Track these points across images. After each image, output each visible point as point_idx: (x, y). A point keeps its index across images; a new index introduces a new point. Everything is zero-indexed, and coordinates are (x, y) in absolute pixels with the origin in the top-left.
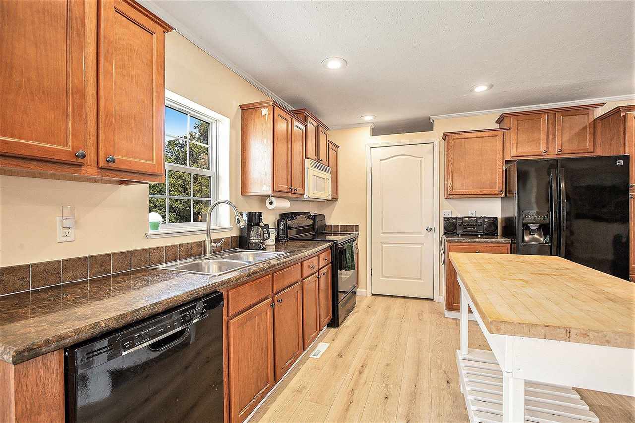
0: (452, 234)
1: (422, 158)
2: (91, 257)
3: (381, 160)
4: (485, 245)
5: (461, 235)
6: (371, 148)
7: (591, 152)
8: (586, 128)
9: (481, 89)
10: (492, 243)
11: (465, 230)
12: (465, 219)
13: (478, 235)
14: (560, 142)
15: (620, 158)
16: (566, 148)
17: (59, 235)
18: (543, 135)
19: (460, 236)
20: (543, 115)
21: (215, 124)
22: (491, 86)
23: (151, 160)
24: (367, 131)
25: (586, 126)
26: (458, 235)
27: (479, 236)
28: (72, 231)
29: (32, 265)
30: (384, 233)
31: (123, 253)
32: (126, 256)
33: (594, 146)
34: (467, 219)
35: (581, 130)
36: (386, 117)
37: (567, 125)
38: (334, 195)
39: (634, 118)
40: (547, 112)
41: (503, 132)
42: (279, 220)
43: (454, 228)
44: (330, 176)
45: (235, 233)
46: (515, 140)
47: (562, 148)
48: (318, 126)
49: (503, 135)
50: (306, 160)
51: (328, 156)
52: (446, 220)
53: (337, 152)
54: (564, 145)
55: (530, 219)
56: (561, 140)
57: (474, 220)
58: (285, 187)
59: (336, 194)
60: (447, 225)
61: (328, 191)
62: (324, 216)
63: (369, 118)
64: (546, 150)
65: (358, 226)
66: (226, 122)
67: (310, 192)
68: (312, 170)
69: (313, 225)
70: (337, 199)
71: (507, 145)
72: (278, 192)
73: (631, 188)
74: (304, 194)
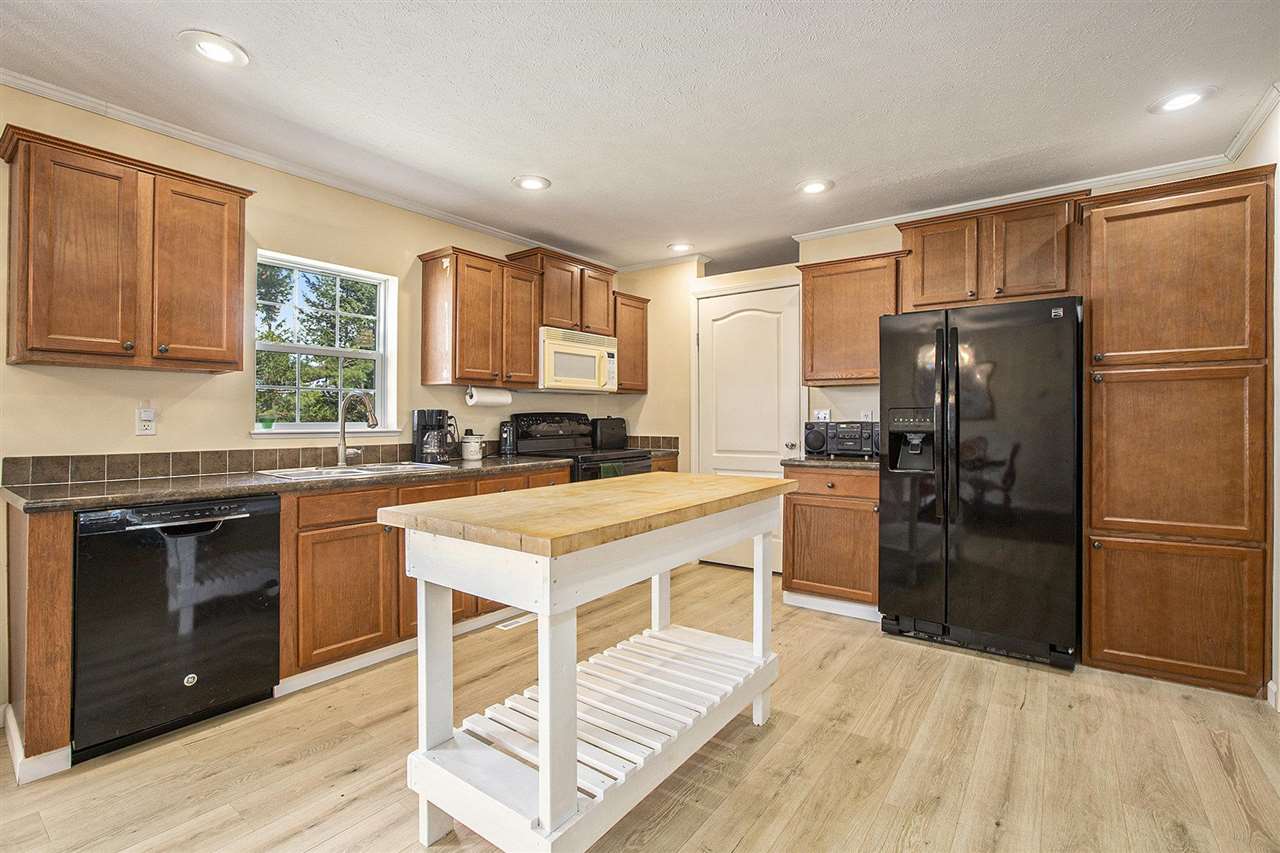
0: (818, 453)
1: (781, 313)
2: (174, 454)
3: (714, 320)
4: (846, 472)
5: (836, 455)
6: (698, 299)
7: (1063, 291)
8: (1050, 243)
9: (814, 188)
10: (855, 468)
11: (840, 447)
12: (842, 426)
13: (863, 456)
14: (1002, 274)
15: (1057, 303)
16: (1013, 286)
17: (138, 428)
18: (970, 263)
19: (832, 457)
20: (968, 222)
21: (382, 286)
22: (832, 185)
23: (221, 346)
24: (692, 269)
25: (1053, 239)
26: (829, 455)
27: (866, 458)
28: (153, 424)
29: (108, 456)
30: (718, 451)
31: (217, 452)
32: (220, 457)
33: (1067, 277)
34: (844, 426)
35: (1043, 246)
36: (720, 244)
37: (1013, 238)
38: (633, 384)
39: (1108, 220)
40: (976, 216)
41: (897, 259)
42: (503, 424)
43: (821, 443)
44: (614, 351)
45: (407, 439)
46: (918, 274)
47: (1004, 285)
48: (582, 270)
49: (897, 263)
50: (542, 329)
51: (611, 318)
52: (809, 426)
53: (644, 310)
54: (1008, 279)
55: (901, 423)
56: (1004, 269)
57: (856, 428)
58: (487, 372)
59: (638, 383)
60: (811, 436)
61: (607, 377)
62: (622, 421)
63: (681, 248)
64: (974, 290)
65: (678, 438)
66: (394, 283)
67: (547, 379)
68: (552, 344)
69: (593, 434)
70: (644, 391)
71: (905, 283)
72: (464, 381)
73: (1099, 362)
74: (537, 383)
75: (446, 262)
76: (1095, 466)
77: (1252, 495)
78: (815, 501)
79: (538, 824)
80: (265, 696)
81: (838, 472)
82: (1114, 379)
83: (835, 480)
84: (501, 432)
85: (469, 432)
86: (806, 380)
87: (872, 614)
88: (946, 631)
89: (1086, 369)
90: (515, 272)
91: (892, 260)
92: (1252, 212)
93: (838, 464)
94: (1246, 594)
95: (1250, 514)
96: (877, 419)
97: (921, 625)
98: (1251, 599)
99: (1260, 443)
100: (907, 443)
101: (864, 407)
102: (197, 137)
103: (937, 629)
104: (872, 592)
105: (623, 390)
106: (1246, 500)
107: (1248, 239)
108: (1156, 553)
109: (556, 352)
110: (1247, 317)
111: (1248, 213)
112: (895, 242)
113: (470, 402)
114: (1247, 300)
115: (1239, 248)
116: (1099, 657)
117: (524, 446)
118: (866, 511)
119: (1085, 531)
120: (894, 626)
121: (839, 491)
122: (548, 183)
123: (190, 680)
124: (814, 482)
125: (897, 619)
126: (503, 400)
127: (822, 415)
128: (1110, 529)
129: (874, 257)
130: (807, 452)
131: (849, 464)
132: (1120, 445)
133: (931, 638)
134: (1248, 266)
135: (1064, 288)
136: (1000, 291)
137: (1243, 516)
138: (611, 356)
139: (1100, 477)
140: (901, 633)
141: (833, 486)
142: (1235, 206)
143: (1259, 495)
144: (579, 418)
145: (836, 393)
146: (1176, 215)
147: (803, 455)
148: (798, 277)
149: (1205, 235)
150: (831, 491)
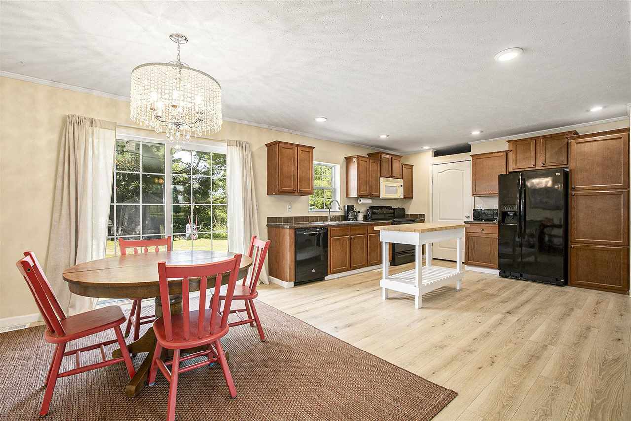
0: (478, 219)
1: (464, 170)
2: (294, 217)
3: (438, 173)
4: (487, 225)
6: (433, 165)
8: (561, 148)
9: (476, 133)
11: (486, 217)
13: (494, 220)
14: (544, 159)
16: (548, 162)
17: (288, 210)
18: (533, 154)
19: (483, 220)
20: (532, 141)
21: (334, 167)
23: (310, 189)
24: (430, 154)
28: (290, 209)
29: (283, 217)
30: (440, 219)
32: (303, 218)
33: (567, 160)
34: (488, 210)
35: (559, 149)
36: (440, 146)
37: (549, 146)
38: (409, 195)
39: (577, 143)
40: (535, 139)
41: (507, 154)
42: (368, 210)
43: (478, 215)
44: (402, 185)
45: (342, 214)
46: (514, 158)
47: (545, 162)
48: (392, 158)
49: (507, 155)
50: (381, 178)
51: (401, 173)
52: (474, 210)
53: (412, 169)
54: (547, 160)
55: (505, 209)
56: (545, 157)
57: (492, 211)
58: (366, 193)
59: (410, 195)
60: (475, 214)
61: (400, 194)
62: (403, 209)
63: (426, 148)
64: (534, 164)
65: (424, 215)
66: (338, 166)
67: (383, 194)
68: (384, 183)
69: (394, 213)
70: (412, 198)
71: (510, 161)
72: (361, 196)
73: (574, 189)
74: (379, 196)
75: (355, 160)
76: (572, 222)
77: (623, 231)
78: (477, 235)
79: (415, 287)
80: (322, 279)
81: (484, 225)
82: (579, 195)
83: (484, 228)
84: (367, 212)
85: (359, 212)
86: (473, 194)
87: (497, 272)
88: (521, 275)
89: (570, 191)
90: (373, 161)
91: (505, 153)
92: (623, 143)
93: (484, 223)
94: (622, 262)
95: (623, 236)
96: (498, 208)
97: (513, 274)
98: (623, 263)
99: (626, 215)
100: (508, 215)
101: (493, 204)
102: (298, 133)
103: (518, 275)
104: (496, 265)
105: (405, 197)
106: (622, 233)
107: (622, 151)
108: (593, 250)
109: (385, 186)
110: (622, 175)
111: (622, 143)
112: (506, 147)
113: (360, 203)
114: (622, 170)
115: (619, 153)
116: (574, 283)
117: (374, 217)
118: (495, 238)
119: (569, 243)
120: (503, 275)
121: (485, 231)
122: (388, 135)
123: (313, 271)
124: (476, 229)
125: (505, 272)
126: (369, 201)
127: (479, 206)
128: (578, 242)
129: (498, 152)
130: (474, 219)
131: (489, 223)
132: (581, 215)
133: (516, 278)
134: (622, 159)
135: (566, 163)
136: (544, 164)
137: (620, 238)
138: (402, 186)
139: (574, 226)
140: (506, 277)
141: (483, 230)
142: (618, 140)
143: (626, 231)
144: (390, 208)
145: (485, 199)
146: (599, 142)
147: (472, 220)
148: (471, 158)
149: (608, 149)
150: (482, 232)
